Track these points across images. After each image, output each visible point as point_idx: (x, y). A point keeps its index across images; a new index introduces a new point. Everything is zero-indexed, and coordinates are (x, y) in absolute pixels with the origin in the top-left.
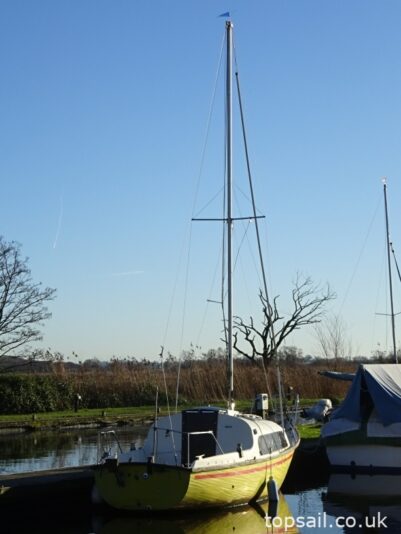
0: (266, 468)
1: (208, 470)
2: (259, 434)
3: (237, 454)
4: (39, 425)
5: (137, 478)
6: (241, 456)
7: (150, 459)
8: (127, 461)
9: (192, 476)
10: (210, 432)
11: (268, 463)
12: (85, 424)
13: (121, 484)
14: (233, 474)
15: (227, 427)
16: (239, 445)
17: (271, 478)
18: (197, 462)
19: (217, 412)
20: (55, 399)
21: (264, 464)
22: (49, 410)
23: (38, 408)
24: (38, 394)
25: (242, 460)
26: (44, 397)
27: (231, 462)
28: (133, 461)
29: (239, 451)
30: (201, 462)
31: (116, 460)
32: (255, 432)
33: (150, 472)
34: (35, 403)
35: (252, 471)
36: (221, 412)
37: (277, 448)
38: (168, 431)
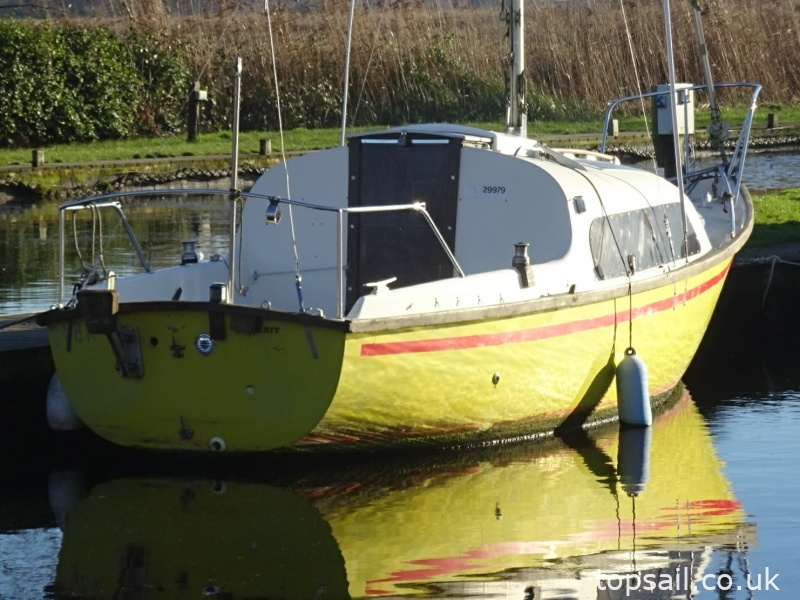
0: (615, 320)
1: (406, 326)
2: (593, 211)
3: (512, 275)
4: (52, 183)
5: (178, 351)
6: (524, 283)
7: (216, 290)
8: (168, 297)
9: (352, 346)
10: (419, 206)
11: (623, 305)
12: (204, 178)
13: (131, 369)
14: (498, 340)
15: (488, 190)
16: (520, 247)
17: (630, 352)
18: (368, 299)
19: (457, 143)
20: (127, 100)
21: (606, 309)
22: (107, 134)
23: (71, 130)
24: (72, 82)
25: (530, 295)
26: (90, 93)
27: (490, 301)
28: (182, 298)
29: (520, 267)
30: (384, 302)
31: (108, 295)
32: (580, 207)
33: (218, 334)
34: (60, 112)
35: (565, 329)
36: (471, 141)
37: (657, 257)
38: (274, 202)
